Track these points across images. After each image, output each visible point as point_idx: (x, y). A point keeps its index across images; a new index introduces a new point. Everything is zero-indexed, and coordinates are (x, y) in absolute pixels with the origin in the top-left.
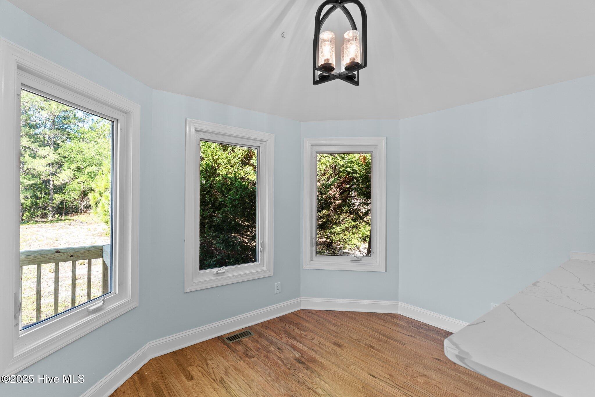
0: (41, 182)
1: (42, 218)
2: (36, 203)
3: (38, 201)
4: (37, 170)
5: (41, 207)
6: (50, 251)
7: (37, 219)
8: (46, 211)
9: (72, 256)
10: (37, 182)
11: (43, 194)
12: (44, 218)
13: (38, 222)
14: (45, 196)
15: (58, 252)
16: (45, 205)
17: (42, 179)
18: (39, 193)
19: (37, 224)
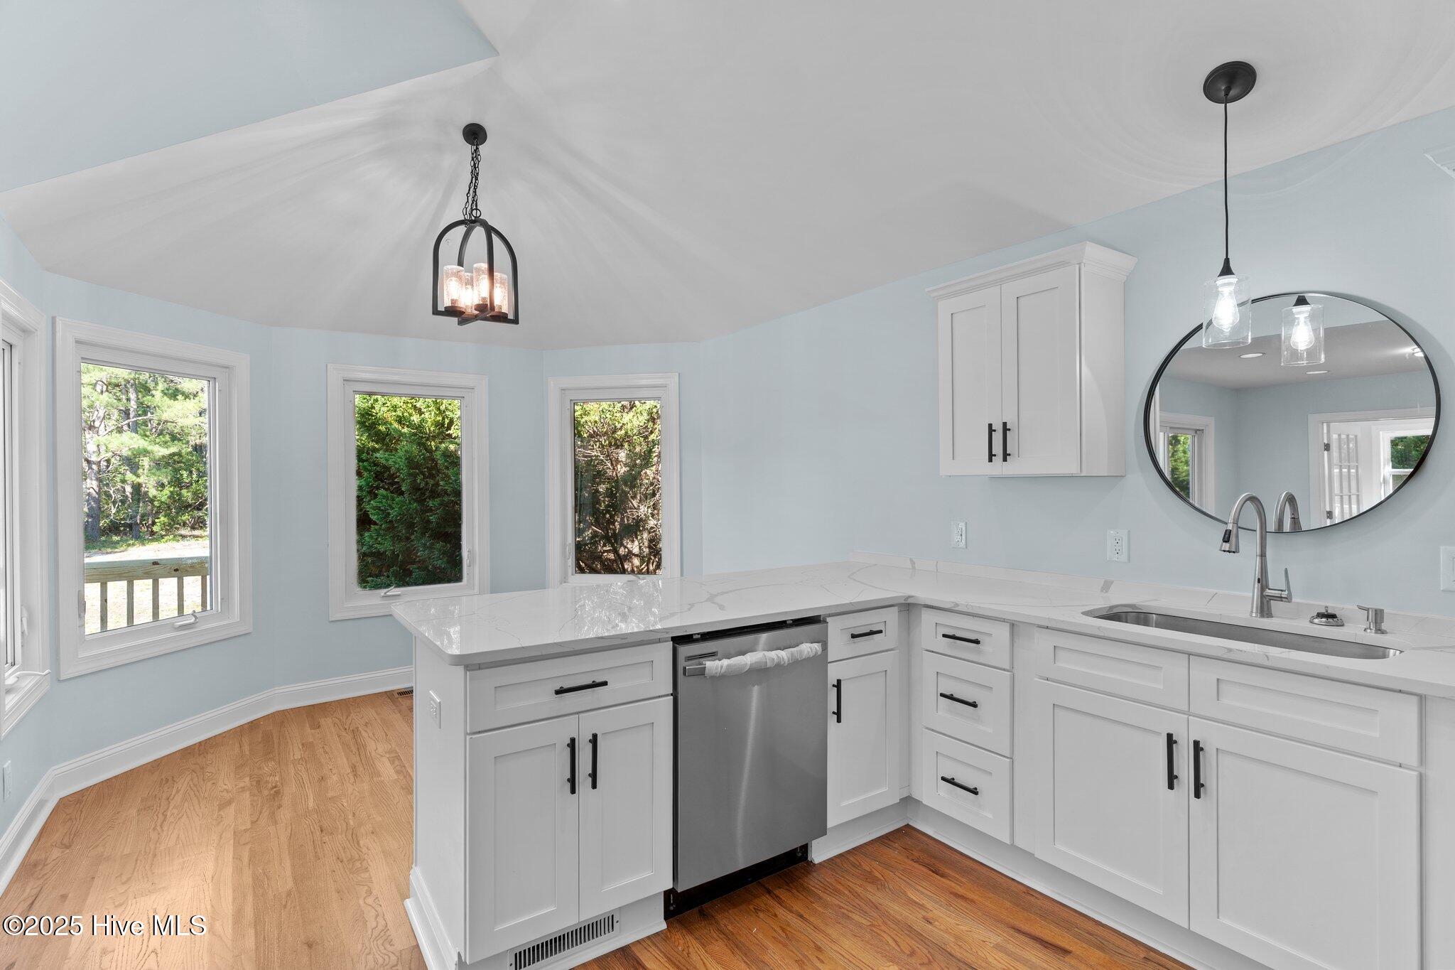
0: (190, 449)
1: (193, 528)
2: (179, 495)
3: (184, 492)
4: (180, 424)
5: (190, 506)
6: (144, 562)
7: (183, 532)
8: (201, 514)
9: (176, 570)
10: (180, 451)
11: (194, 476)
12: (198, 529)
13: (183, 537)
14: (198, 481)
15: (155, 563)
16: (198, 500)
17: (192, 443)
18: (185, 474)
19: (181, 542)
